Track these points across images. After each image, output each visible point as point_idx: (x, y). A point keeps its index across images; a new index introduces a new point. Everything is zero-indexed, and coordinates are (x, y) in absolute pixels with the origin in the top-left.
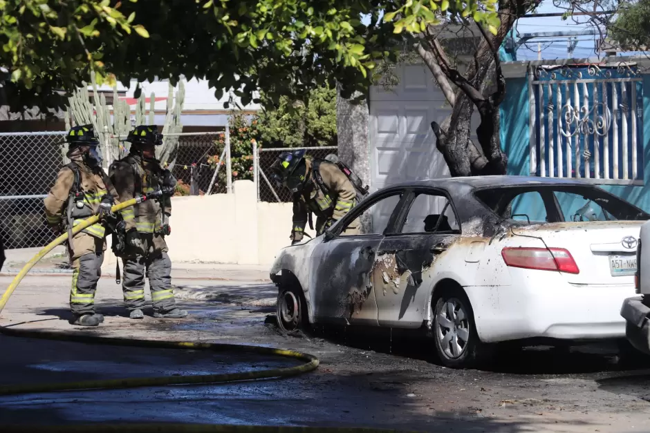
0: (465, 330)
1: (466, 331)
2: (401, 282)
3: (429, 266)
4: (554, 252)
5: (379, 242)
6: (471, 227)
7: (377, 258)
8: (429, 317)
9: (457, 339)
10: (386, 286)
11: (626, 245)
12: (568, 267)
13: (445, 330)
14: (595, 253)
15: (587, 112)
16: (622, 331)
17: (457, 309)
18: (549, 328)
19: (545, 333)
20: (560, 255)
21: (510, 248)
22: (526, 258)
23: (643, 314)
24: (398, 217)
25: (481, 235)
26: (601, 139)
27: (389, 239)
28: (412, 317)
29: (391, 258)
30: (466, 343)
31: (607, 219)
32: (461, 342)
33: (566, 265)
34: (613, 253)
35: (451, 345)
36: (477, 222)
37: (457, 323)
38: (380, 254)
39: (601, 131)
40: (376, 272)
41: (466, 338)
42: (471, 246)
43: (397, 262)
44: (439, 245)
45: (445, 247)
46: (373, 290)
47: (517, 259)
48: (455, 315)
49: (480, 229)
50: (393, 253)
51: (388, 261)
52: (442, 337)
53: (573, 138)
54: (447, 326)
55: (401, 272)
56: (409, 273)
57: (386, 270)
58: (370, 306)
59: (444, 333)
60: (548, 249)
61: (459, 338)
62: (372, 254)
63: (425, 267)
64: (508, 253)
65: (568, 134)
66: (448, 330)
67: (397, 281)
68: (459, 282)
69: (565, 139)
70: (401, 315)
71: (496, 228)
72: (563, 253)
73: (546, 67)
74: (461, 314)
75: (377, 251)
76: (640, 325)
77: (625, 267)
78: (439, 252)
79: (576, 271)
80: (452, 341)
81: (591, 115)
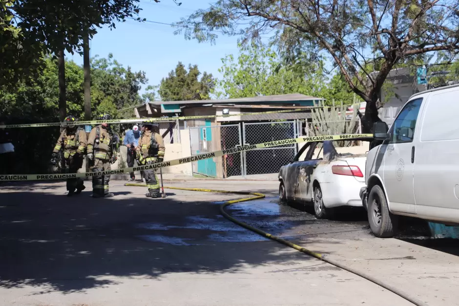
3: (312, 174)
4: (351, 168)
5: (302, 164)
6: (326, 157)
8: (313, 197)
10: (302, 183)
17: (320, 192)
19: (347, 203)
20: (354, 169)
33: (357, 174)
35: (318, 208)
36: (328, 154)
40: (300, 177)
45: (317, 165)
46: (299, 185)
48: (319, 196)
49: (329, 157)
50: (304, 168)
52: (316, 205)
58: (299, 192)
60: (349, 166)
62: (299, 169)
64: (334, 168)
68: (318, 181)
70: (307, 195)
71: (333, 157)
72: (356, 167)
75: (301, 167)
78: (315, 168)
79: (362, 176)
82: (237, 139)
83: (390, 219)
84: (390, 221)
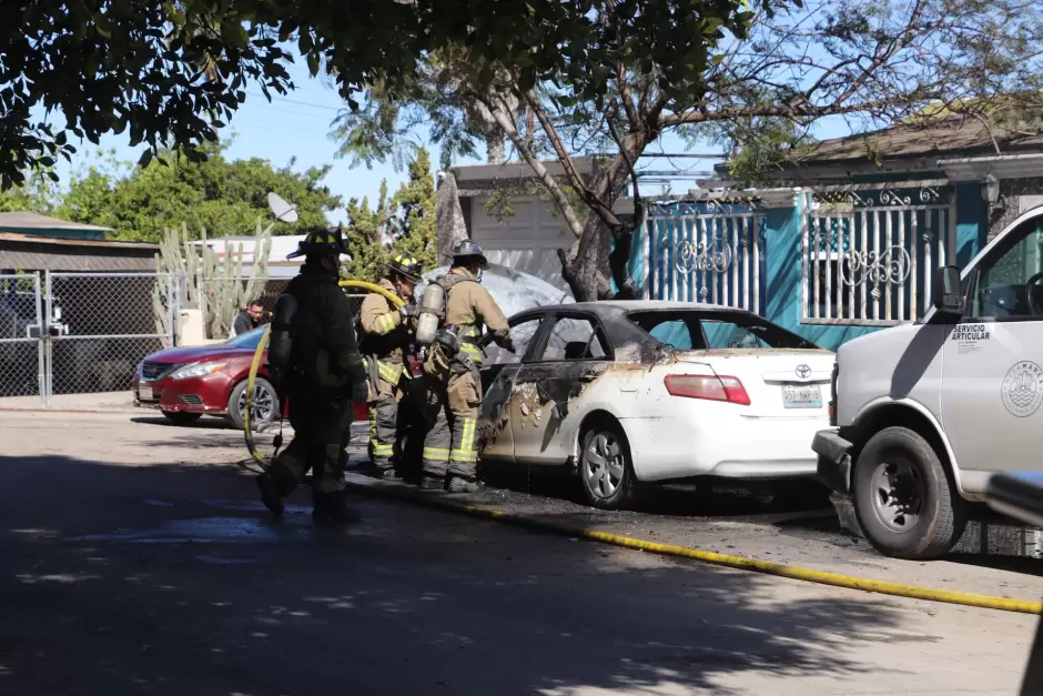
0: (618, 466)
1: (620, 468)
2: (543, 415)
3: (577, 396)
4: (723, 380)
5: (516, 370)
6: (627, 353)
7: (515, 388)
8: (575, 453)
9: (609, 477)
10: (524, 418)
11: (800, 374)
12: (740, 397)
13: (594, 467)
14: (767, 382)
15: (705, 249)
16: (813, 468)
17: (610, 443)
18: (717, 465)
19: (713, 470)
20: (730, 383)
21: (674, 376)
22: (693, 386)
23: (843, 448)
24: (537, 344)
25: (639, 362)
26: (720, 276)
27: (528, 367)
28: (556, 452)
29: (530, 387)
30: (620, 481)
31: (760, 346)
32: (614, 481)
33: (736, 395)
34: (786, 383)
35: (601, 484)
36: (633, 347)
37: (609, 459)
38: (518, 384)
39: (720, 267)
40: (514, 403)
41: (620, 476)
42: (628, 373)
43: (539, 392)
44: (589, 373)
45: (597, 374)
46: (509, 423)
47: (681, 388)
48: (607, 451)
49: (638, 355)
50: (533, 381)
51: (527, 390)
52: (591, 474)
53: (690, 276)
54: (596, 462)
55: (543, 402)
56: (552, 404)
57: (524, 401)
58: (505, 441)
59: (594, 471)
60: (717, 377)
61: (611, 475)
62: (509, 383)
63: (572, 397)
64: (672, 381)
65: (685, 271)
66: (598, 466)
67: (539, 413)
68: (613, 413)
69: (681, 276)
70: (543, 449)
71: (656, 354)
72: (733, 381)
73: (661, 202)
74: (615, 448)
75: (514, 380)
76: (838, 462)
77: (798, 398)
78: (588, 381)
79: (747, 402)
80: (603, 478)
81: (710, 252)
82: (31, 311)
83: (952, 514)
84: (952, 519)
